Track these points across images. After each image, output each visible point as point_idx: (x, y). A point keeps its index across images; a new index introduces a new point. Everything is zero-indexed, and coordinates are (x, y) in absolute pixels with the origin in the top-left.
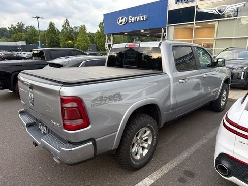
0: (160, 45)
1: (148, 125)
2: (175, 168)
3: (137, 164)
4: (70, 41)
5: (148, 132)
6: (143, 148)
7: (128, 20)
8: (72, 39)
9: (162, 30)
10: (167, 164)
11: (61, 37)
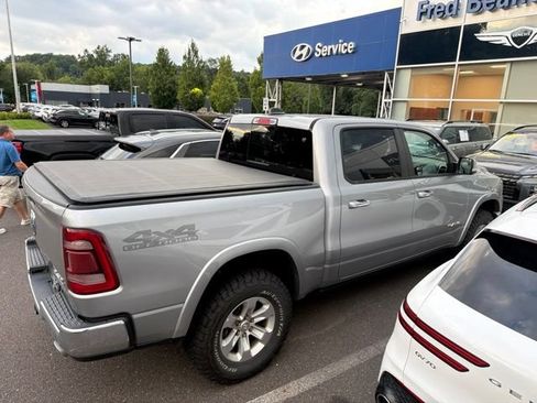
0: (312, 127)
1: (265, 292)
3: (234, 370)
4: (197, 89)
5: (266, 307)
6: (253, 340)
7: (314, 51)
8: (201, 85)
9: (386, 75)
11: (180, 79)
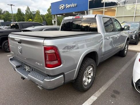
0: (95, 16)
1: (92, 64)
2: (107, 89)
3: (86, 88)
4: (30, 20)
5: (91, 69)
6: (88, 78)
7: (66, 6)
9: (86, 12)
10: (102, 87)
11: (25, 17)
